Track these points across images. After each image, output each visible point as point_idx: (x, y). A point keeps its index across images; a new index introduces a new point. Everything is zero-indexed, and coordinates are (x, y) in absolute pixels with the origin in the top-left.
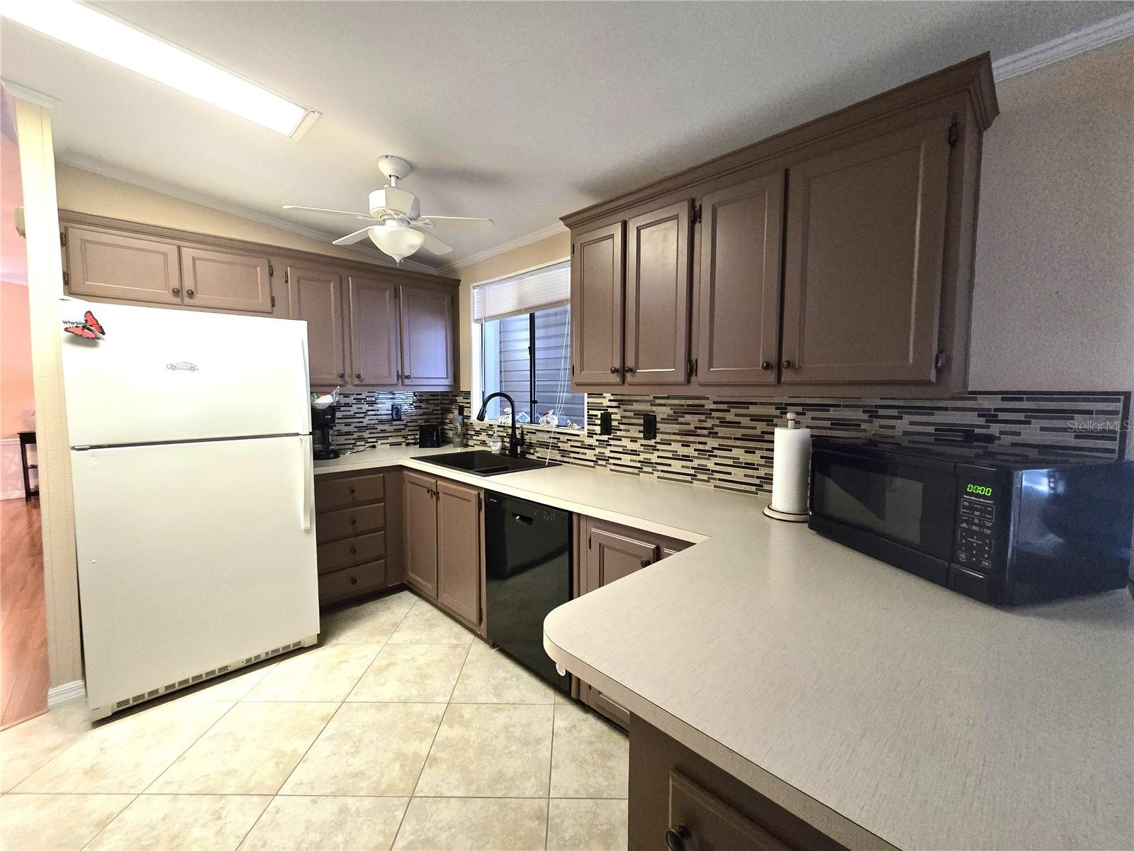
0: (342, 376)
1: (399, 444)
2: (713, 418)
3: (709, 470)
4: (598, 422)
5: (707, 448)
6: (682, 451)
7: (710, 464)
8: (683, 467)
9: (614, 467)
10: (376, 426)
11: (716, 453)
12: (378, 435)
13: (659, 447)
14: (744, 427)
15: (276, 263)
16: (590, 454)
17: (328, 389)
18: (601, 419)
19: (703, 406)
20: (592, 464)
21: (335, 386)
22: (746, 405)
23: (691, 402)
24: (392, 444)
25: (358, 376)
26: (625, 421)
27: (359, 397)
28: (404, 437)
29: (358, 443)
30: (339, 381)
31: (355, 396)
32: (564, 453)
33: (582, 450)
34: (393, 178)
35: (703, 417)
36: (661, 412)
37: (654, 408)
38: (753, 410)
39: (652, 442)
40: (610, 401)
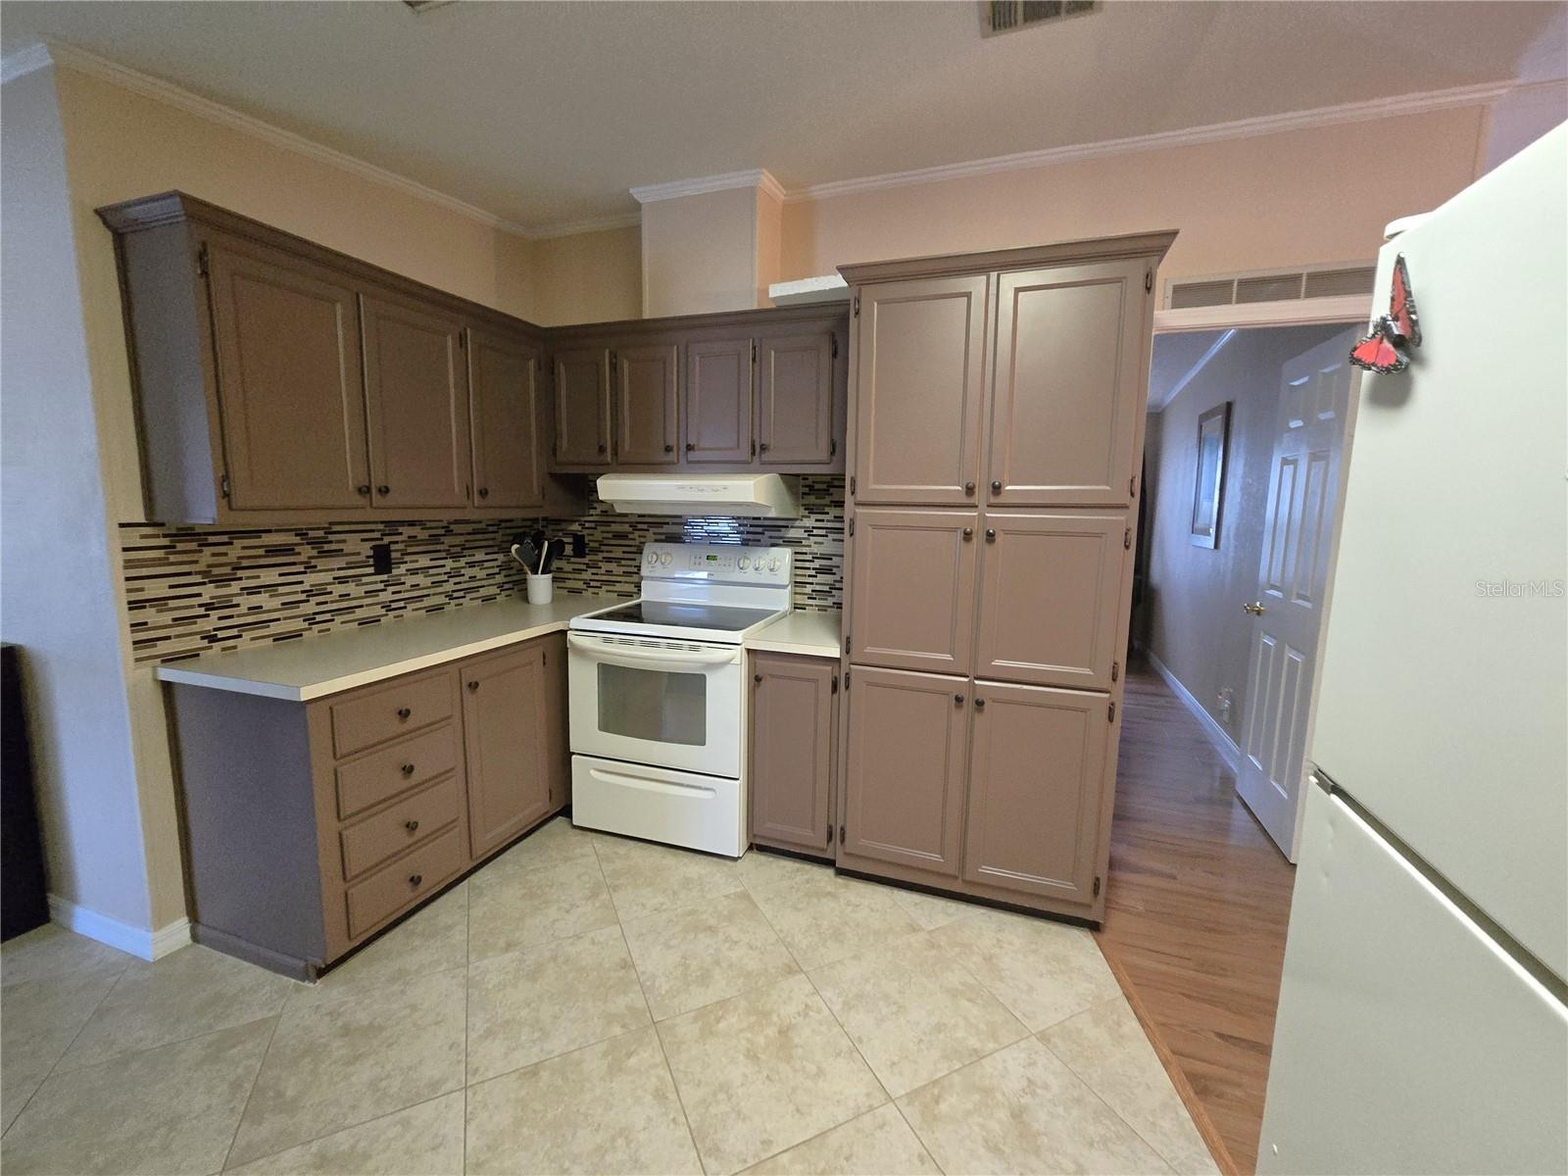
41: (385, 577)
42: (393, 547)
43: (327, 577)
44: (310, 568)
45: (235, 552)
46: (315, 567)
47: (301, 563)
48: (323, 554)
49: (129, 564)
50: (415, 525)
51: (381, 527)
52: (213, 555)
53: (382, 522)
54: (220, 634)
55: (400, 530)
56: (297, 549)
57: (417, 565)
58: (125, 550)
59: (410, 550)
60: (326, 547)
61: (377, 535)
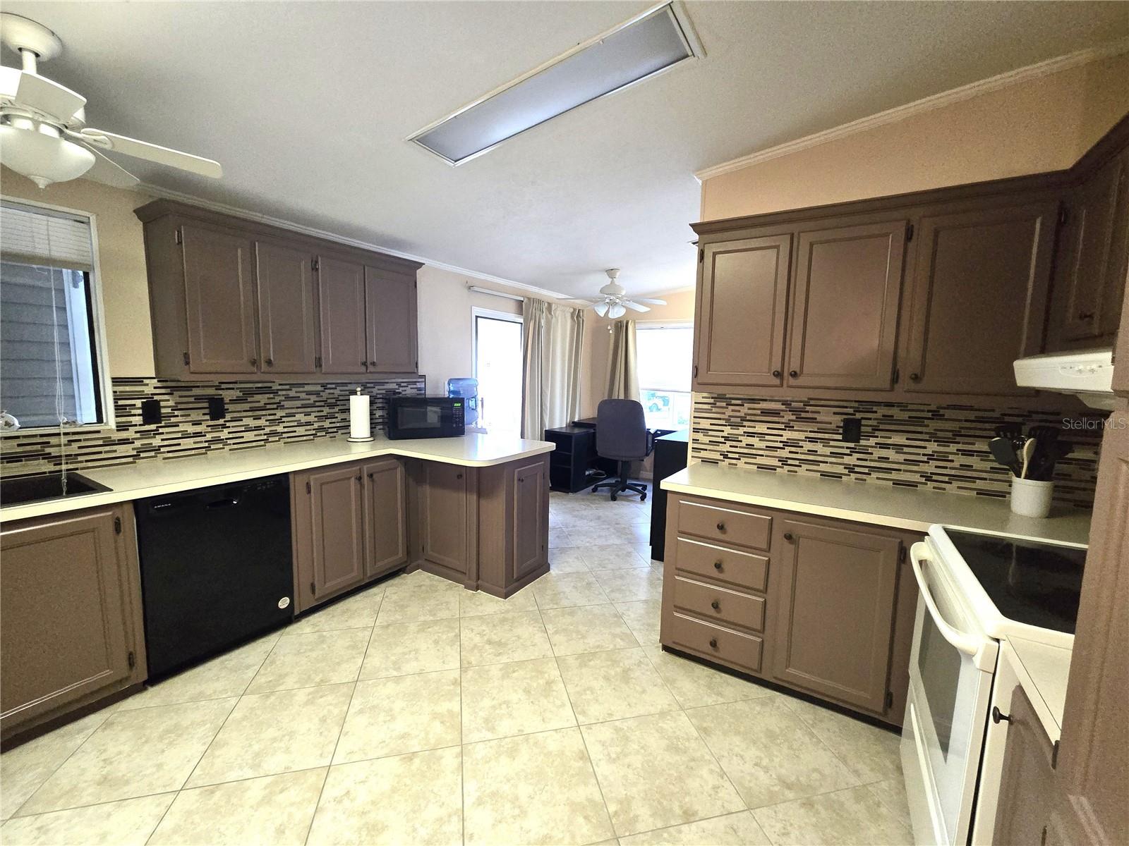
2: (280, 395)
3: (279, 433)
4: (140, 412)
5: (276, 417)
6: (253, 423)
7: (280, 429)
8: (256, 435)
11: (284, 419)
13: (228, 424)
14: (303, 400)
18: (142, 408)
19: (271, 387)
22: (303, 385)
35: (272, 396)
36: (228, 395)
38: (307, 388)
39: (221, 421)
40: (155, 388)
41: (852, 445)
42: (864, 422)
43: (801, 436)
44: (788, 427)
45: (744, 410)
46: (793, 427)
47: (783, 423)
48: (799, 419)
49: (696, 410)
50: (894, 406)
51: (856, 405)
52: (733, 411)
53: (856, 401)
54: (730, 455)
55: (875, 409)
56: (782, 414)
57: (889, 441)
58: (696, 403)
59: (882, 427)
60: (803, 415)
61: (851, 411)
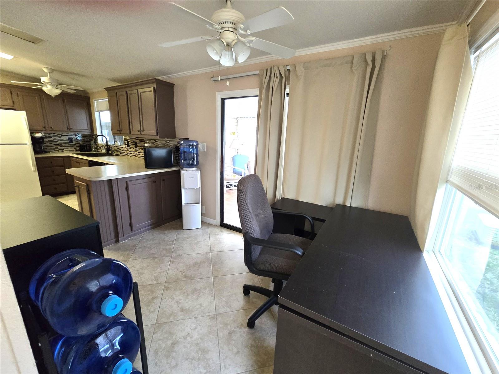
0: (44, 127)
1: (73, 151)
9: (131, 156)
10: (63, 144)
12: (64, 147)
15: (13, 90)
16: (126, 153)
17: (40, 131)
20: (126, 155)
21: (42, 131)
23: (142, 139)
24: (70, 151)
25: (51, 128)
26: (132, 143)
27: (54, 134)
28: (75, 148)
29: (56, 150)
30: (44, 129)
31: (53, 134)
32: (121, 152)
33: (124, 152)
34: (48, 73)
37: (136, 140)
